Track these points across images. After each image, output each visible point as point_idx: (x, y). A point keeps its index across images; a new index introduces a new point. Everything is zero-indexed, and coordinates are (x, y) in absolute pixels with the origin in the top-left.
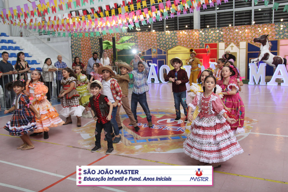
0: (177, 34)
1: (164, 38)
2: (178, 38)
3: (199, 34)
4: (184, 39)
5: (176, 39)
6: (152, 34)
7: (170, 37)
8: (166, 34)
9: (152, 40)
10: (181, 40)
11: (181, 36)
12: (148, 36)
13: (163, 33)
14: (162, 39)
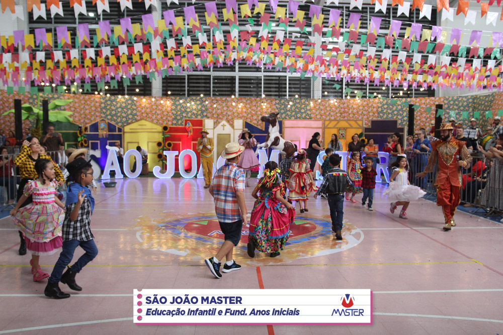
0: (137, 102)
1: (115, 106)
2: (137, 108)
3: (173, 105)
4: (148, 110)
5: (134, 109)
6: (92, 99)
7: (124, 105)
8: (118, 100)
9: (91, 107)
10: (143, 111)
11: (143, 105)
12: (86, 101)
13: (113, 98)
14: (110, 108)
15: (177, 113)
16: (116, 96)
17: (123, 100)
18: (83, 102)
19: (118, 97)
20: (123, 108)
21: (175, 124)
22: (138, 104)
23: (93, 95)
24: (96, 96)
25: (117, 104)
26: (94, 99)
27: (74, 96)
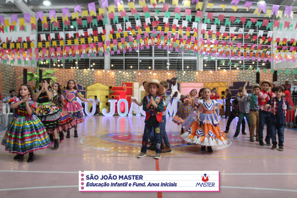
0: (95, 73)
1: (82, 75)
2: (95, 76)
3: (115, 74)
4: (101, 78)
5: (93, 77)
6: (70, 71)
7: (87, 75)
8: (84, 72)
9: (69, 76)
10: (98, 78)
11: (98, 75)
12: (66, 73)
13: (81, 70)
14: (80, 76)
15: (118, 79)
16: (83, 70)
17: (87, 72)
18: (64, 73)
19: (84, 70)
20: (87, 77)
21: (117, 86)
22: (95, 74)
23: (70, 69)
24: (72, 70)
25: (83, 74)
26: (71, 72)
27: (59, 70)
